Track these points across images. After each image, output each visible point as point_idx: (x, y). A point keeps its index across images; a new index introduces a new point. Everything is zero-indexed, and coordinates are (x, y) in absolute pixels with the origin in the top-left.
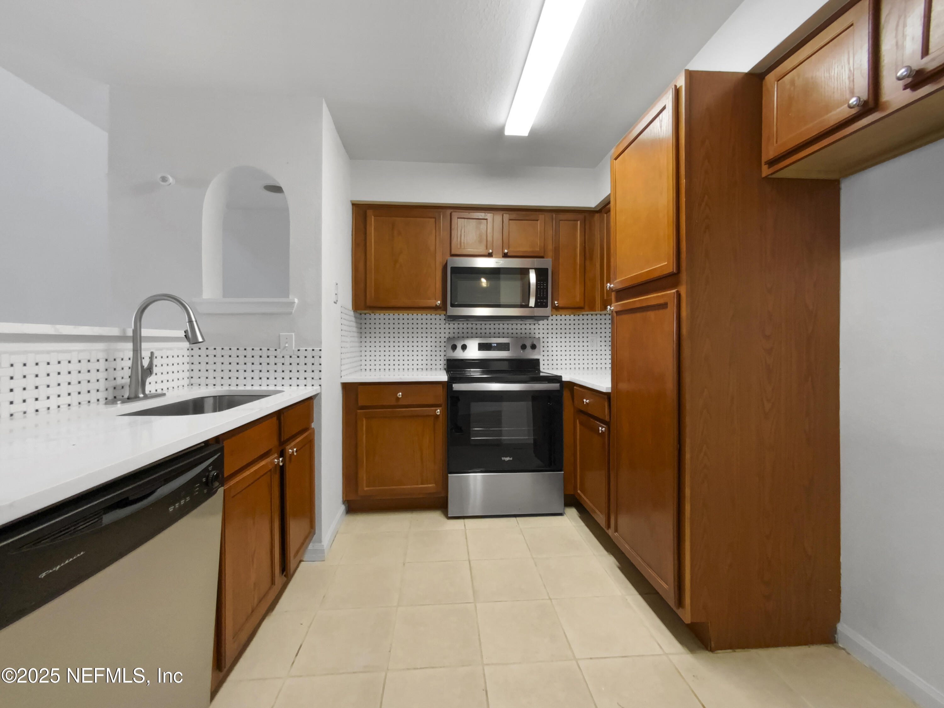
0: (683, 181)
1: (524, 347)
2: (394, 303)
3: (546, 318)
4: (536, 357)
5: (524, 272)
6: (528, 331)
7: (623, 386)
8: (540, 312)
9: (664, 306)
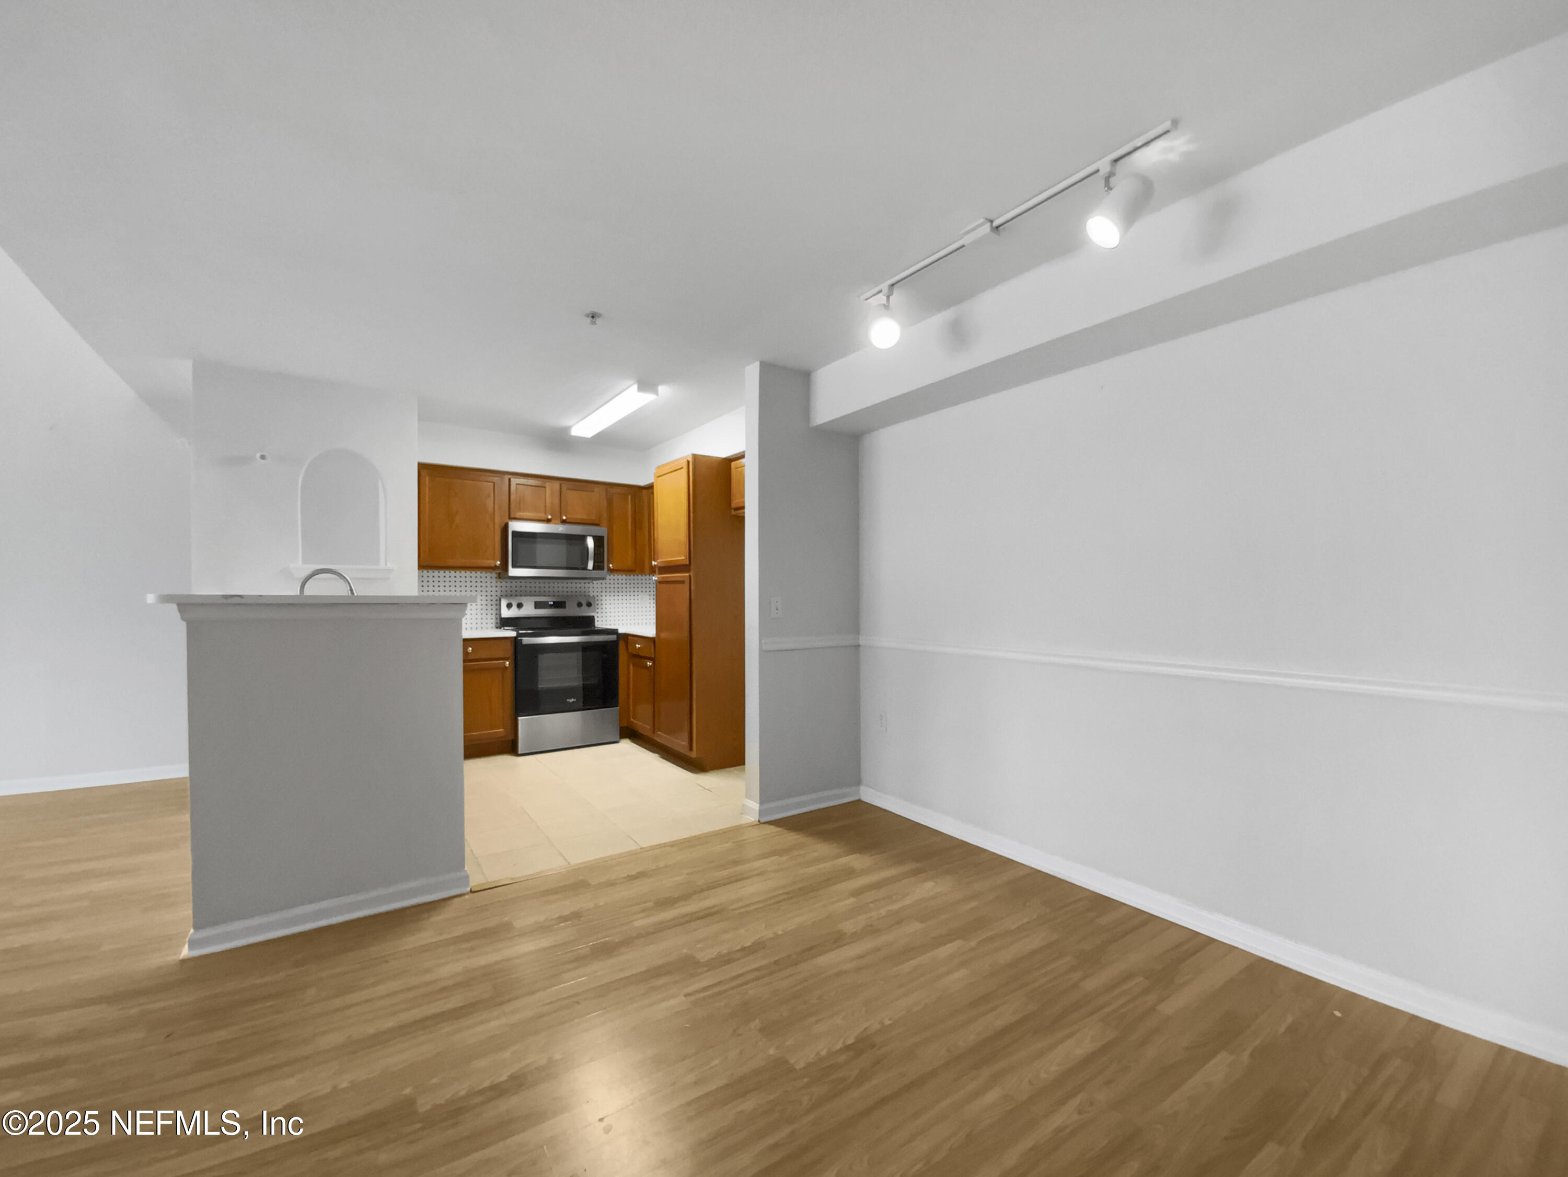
0: (692, 515)
1: (580, 605)
2: (451, 562)
3: (604, 579)
4: (592, 614)
5: (583, 538)
6: (583, 590)
7: (664, 635)
8: (597, 573)
9: (682, 582)
